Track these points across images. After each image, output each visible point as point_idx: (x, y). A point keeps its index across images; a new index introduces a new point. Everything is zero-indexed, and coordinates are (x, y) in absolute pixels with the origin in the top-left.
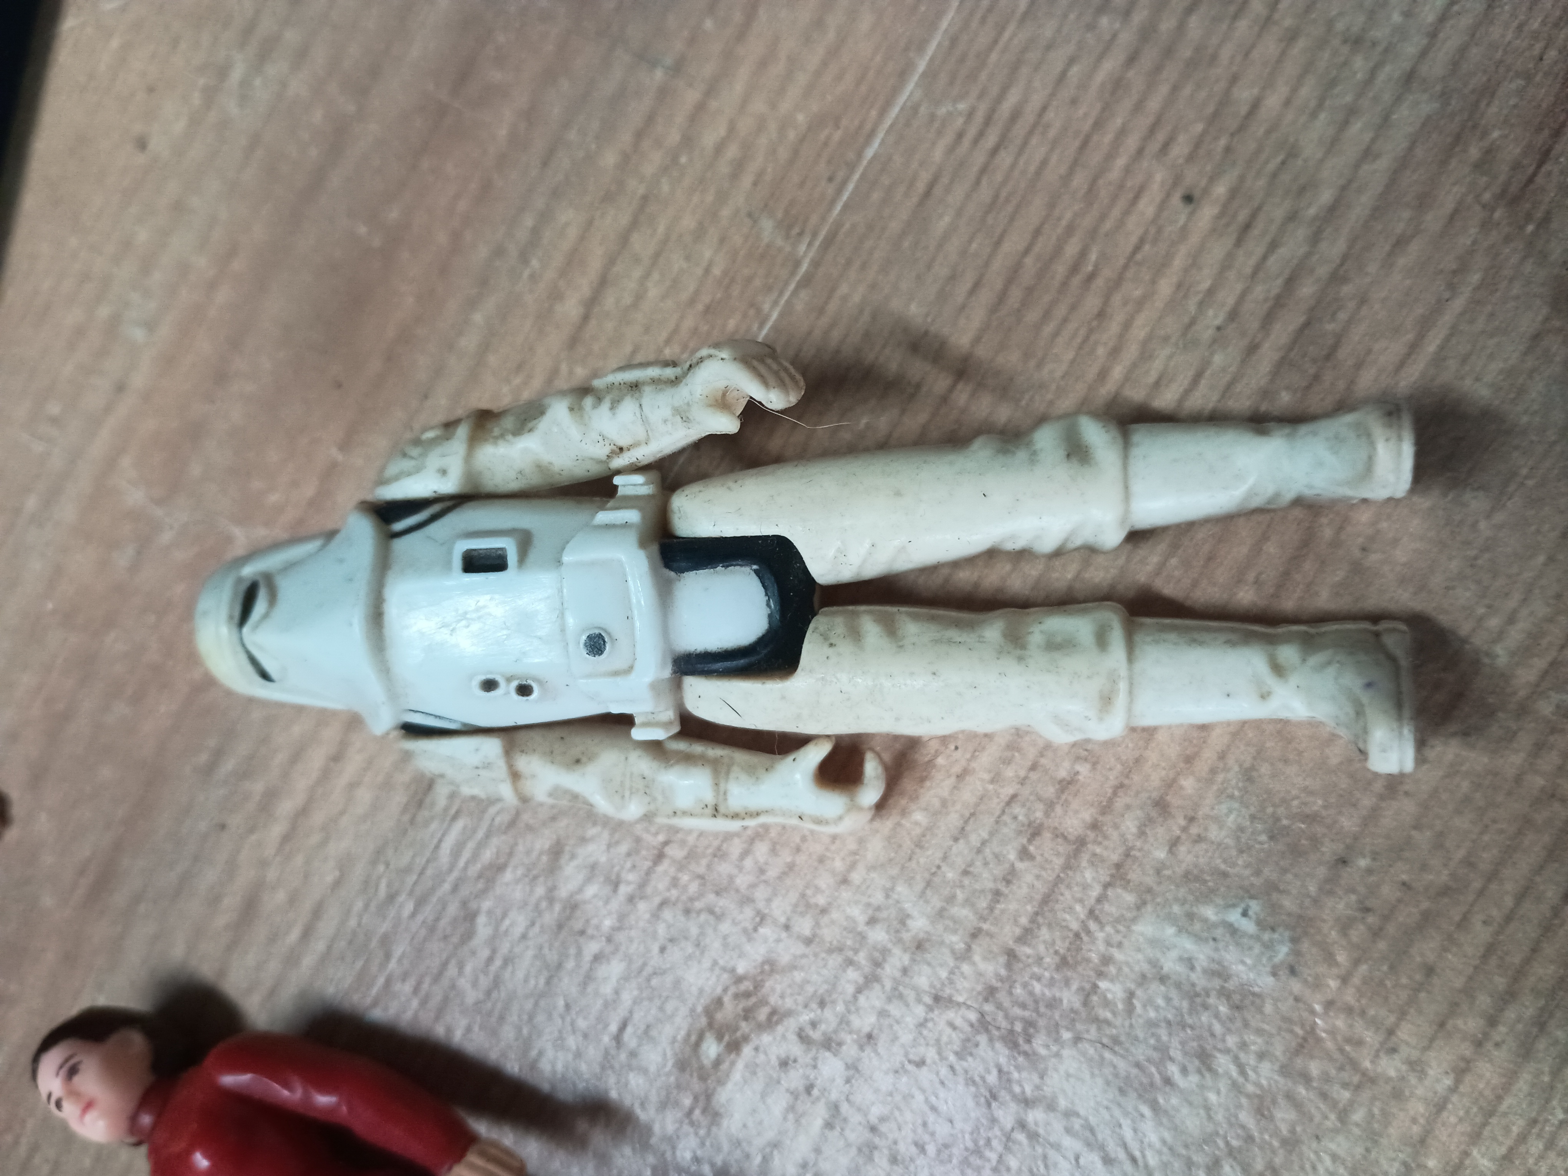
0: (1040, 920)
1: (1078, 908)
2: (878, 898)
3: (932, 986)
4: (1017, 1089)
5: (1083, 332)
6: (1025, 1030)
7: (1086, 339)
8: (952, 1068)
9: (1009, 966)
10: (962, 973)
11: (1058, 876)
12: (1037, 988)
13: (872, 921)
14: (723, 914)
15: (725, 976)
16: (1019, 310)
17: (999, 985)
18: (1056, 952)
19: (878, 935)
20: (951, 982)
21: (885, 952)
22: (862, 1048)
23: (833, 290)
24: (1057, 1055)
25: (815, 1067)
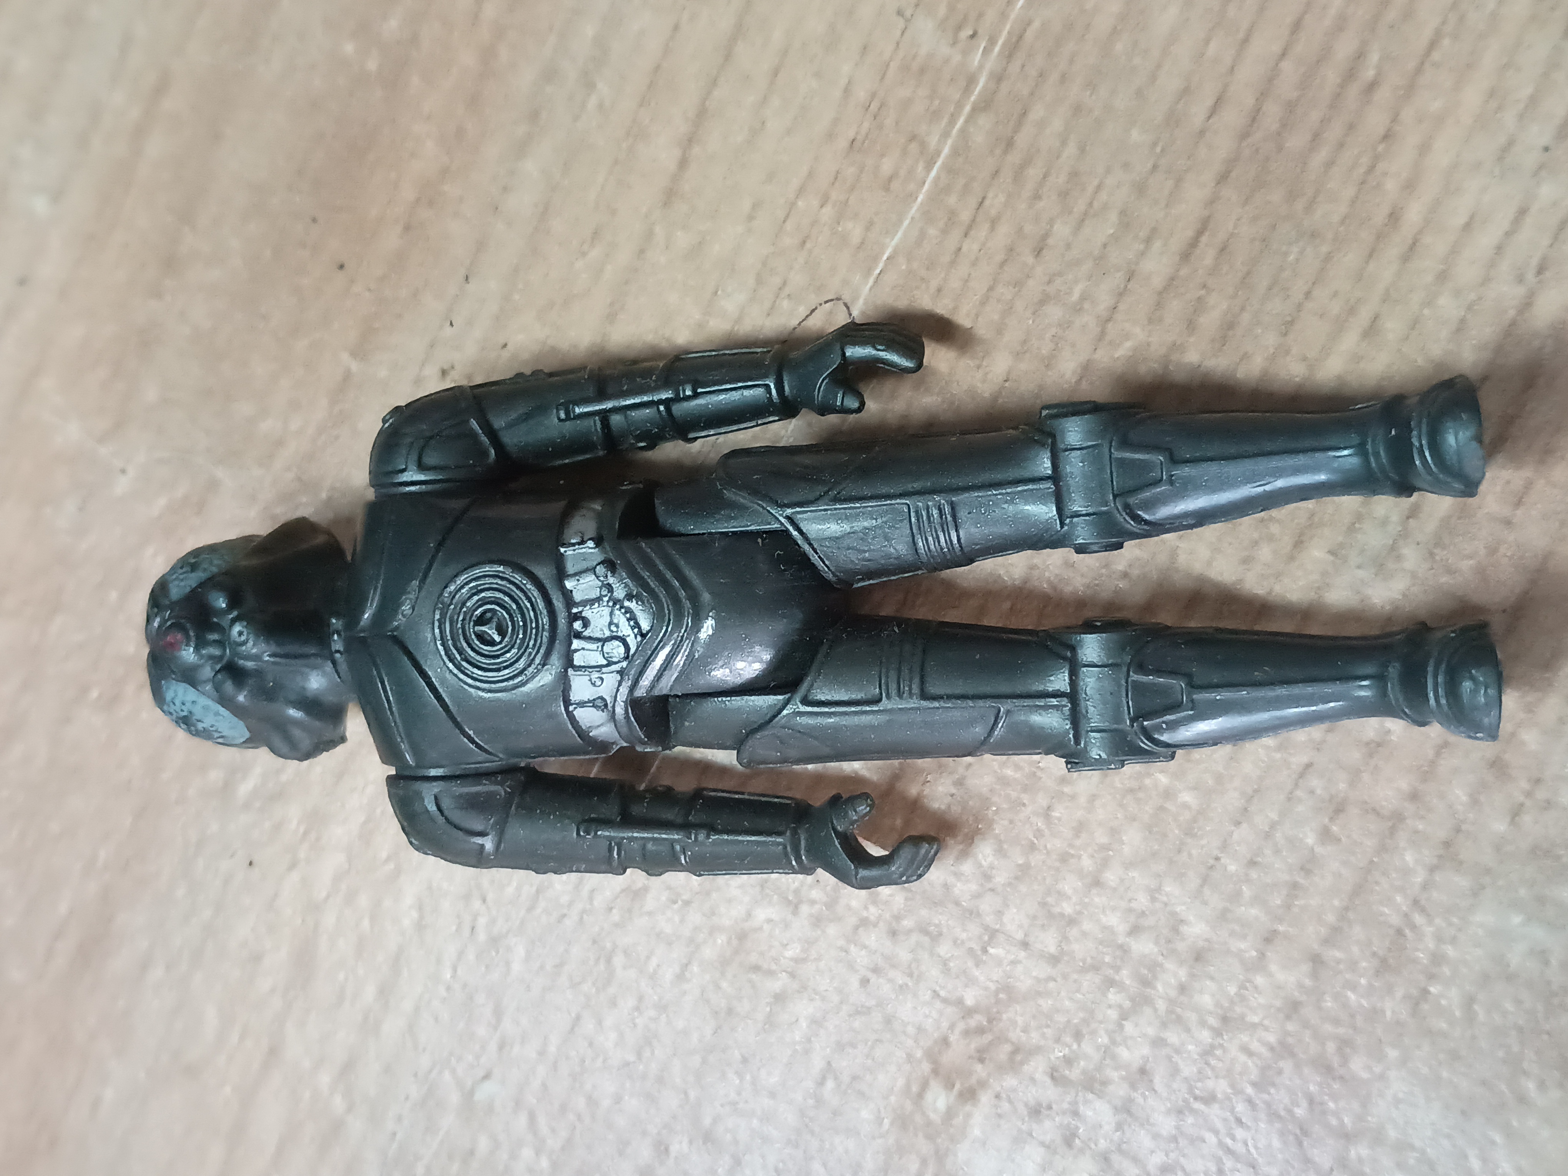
0: (1351, 915)
1: (1399, 899)
2: (1142, 901)
3: (1218, 1004)
4: (1334, 1122)
5: (1365, 161)
6: (1340, 1050)
7: (1371, 169)
8: (1250, 1101)
9: (1314, 975)
10: (1256, 987)
11: (1372, 862)
12: (1352, 996)
13: (1135, 930)
14: (940, 934)
15: (950, 1010)
16: (1279, 134)
17: (1304, 998)
18: (1374, 954)
19: (1144, 946)
20: (1243, 999)
21: (1154, 967)
22: (1133, 1086)
23: (1024, 114)
24: (1382, 1077)
25: (1076, 1114)
